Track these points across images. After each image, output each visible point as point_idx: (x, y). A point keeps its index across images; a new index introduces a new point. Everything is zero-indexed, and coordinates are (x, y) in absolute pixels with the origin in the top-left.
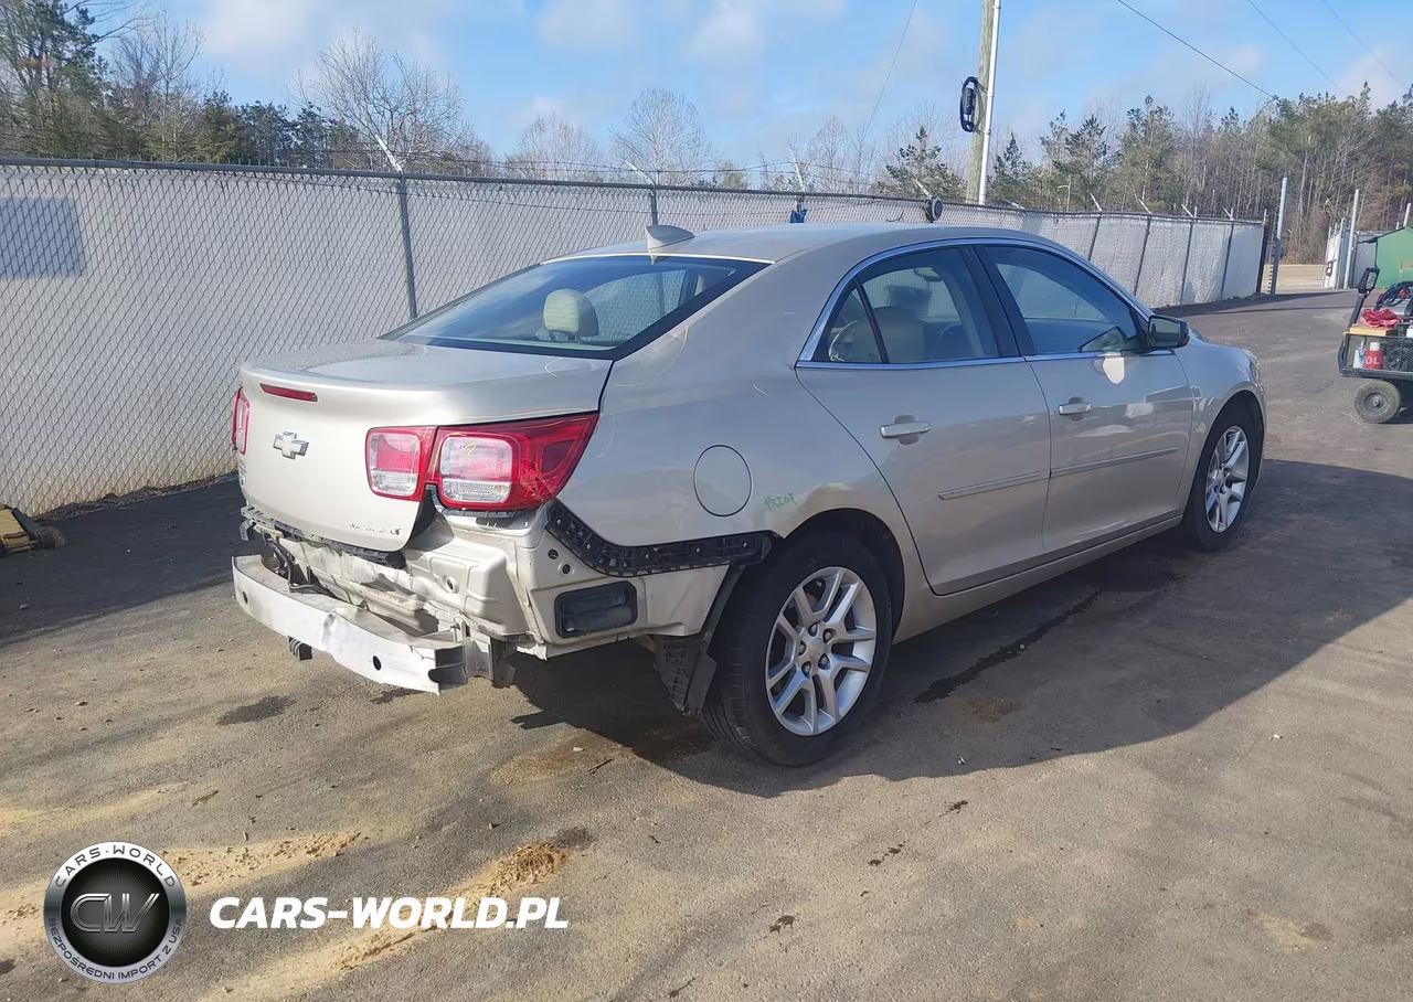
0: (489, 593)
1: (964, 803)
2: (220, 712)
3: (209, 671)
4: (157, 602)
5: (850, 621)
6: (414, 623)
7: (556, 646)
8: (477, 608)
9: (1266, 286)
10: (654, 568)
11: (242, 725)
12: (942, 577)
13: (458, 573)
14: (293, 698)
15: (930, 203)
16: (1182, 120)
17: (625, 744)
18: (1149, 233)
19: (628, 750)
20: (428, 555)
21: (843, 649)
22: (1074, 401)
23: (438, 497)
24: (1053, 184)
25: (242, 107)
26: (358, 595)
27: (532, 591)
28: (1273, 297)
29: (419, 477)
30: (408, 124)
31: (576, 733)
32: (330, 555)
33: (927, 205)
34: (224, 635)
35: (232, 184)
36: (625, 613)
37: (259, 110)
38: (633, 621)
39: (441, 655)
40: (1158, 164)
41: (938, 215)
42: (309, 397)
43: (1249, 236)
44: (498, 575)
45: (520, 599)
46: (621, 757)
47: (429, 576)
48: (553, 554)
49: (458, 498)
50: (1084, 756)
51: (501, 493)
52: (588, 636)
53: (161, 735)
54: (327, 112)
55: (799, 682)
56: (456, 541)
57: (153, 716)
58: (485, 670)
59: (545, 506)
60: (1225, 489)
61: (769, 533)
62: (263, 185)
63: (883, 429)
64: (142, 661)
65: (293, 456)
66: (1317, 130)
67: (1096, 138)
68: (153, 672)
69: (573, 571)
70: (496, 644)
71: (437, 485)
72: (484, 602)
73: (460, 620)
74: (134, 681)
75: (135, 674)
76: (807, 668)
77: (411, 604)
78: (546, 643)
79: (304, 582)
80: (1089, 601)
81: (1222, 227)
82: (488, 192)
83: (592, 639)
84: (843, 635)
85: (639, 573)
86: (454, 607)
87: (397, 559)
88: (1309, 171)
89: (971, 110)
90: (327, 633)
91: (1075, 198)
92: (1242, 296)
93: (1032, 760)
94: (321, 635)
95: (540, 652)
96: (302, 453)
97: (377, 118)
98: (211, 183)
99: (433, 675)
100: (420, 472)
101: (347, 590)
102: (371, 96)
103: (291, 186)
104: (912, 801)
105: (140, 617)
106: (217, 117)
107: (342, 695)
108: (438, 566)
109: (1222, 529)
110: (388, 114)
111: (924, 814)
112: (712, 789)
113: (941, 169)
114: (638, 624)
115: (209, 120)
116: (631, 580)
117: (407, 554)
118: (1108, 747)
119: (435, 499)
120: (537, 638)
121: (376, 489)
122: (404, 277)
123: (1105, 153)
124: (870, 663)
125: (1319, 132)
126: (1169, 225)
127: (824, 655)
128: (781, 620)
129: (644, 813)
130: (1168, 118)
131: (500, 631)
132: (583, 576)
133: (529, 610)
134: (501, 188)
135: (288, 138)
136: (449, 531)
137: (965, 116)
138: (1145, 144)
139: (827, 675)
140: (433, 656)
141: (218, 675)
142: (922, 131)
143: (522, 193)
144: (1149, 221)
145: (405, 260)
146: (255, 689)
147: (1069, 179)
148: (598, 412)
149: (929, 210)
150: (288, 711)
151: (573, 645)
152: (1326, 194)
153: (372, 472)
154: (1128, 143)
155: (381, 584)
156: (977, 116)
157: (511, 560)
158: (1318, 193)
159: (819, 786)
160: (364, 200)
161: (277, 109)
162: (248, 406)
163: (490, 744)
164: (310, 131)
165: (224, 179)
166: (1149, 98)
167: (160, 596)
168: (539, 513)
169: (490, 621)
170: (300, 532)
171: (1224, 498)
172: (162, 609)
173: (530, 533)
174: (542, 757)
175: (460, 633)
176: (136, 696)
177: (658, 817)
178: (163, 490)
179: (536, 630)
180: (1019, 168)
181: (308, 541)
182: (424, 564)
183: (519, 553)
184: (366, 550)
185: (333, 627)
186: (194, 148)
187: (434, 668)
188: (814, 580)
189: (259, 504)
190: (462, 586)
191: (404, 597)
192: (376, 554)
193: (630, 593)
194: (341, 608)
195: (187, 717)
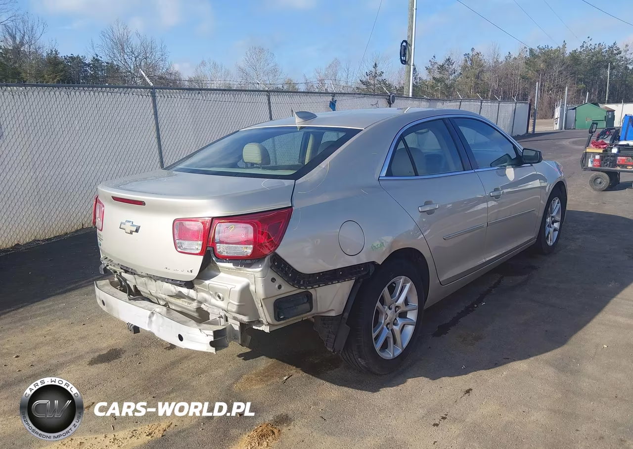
0: (240, 301)
1: (471, 390)
2: (89, 358)
3: (79, 336)
4: (48, 299)
5: (406, 302)
6: (196, 315)
7: (273, 325)
8: (234, 309)
9: (530, 130)
10: (321, 284)
11: (99, 365)
12: (444, 277)
13: (223, 291)
14: (125, 349)
15: (390, 97)
16: (487, 59)
17: (297, 367)
18: (481, 108)
19: (298, 369)
20: (207, 282)
21: (403, 315)
22: (496, 190)
23: (214, 253)
24: (432, 87)
25: (65, 56)
26: (163, 300)
27: (263, 299)
28: (534, 134)
29: (203, 243)
30: (143, 64)
31: (271, 361)
32: (150, 281)
33: (388, 98)
34: (84, 316)
35: (73, 93)
36: (307, 306)
37: (72, 58)
38: (310, 311)
39: (217, 334)
40: (478, 77)
41: (393, 102)
42: (141, 203)
43: (523, 108)
44: (245, 292)
45: (256, 303)
46: (297, 374)
47: (208, 293)
48: (273, 280)
49: (225, 254)
50: (520, 362)
51: (248, 250)
52: (290, 320)
53: (60, 372)
54: (105, 59)
55: (386, 333)
56: (221, 275)
57: (54, 361)
58: (237, 339)
59: (269, 256)
60: (552, 225)
61: (373, 263)
62: (87, 93)
63: (420, 208)
64: (44, 332)
65: (131, 233)
66: (545, 61)
67: (451, 66)
68: (51, 337)
69: (283, 288)
70: (242, 325)
71: (213, 248)
72: (238, 305)
73: (223, 313)
74: (42, 343)
75: (42, 339)
76: (388, 326)
77: (194, 305)
78: (269, 324)
79: (135, 294)
80: (499, 282)
81: (512, 104)
82: (193, 95)
83: (291, 321)
84: (403, 308)
85: (314, 287)
86: (218, 307)
87: (190, 285)
88: (542, 79)
89: (405, 55)
90: (150, 322)
91: (442, 93)
92: (521, 134)
93: (496, 365)
94: (147, 322)
95: (266, 329)
96: (137, 231)
97: (129, 61)
98: (63, 93)
99: (212, 344)
100: (203, 240)
101: (157, 298)
102: (126, 51)
103: (101, 94)
104: (445, 391)
105: (40, 308)
106: (54, 62)
107: (150, 346)
108: (213, 287)
109: (551, 244)
110: (134, 59)
111: (453, 397)
112: (346, 389)
113: (384, 81)
114: (313, 311)
115: (51, 63)
116: (310, 290)
117: (195, 282)
118: (530, 356)
119: (212, 255)
120: (265, 322)
121: (179, 250)
122: (155, 135)
123: (454, 73)
124: (415, 321)
125: (546, 62)
126: (490, 104)
127: (396, 319)
128: (378, 304)
129: (315, 404)
130: (481, 57)
131: (245, 319)
132: (288, 290)
133: (261, 308)
134: (199, 93)
135: (86, 71)
136: (218, 270)
137: (402, 57)
138: (471, 69)
139: (397, 329)
140: (212, 334)
141: (84, 338)
142: (376, 64)
143: (209, 95)
144: (481, 102)
145: (155, 127)
146: (105, 345)
147: (439, 84)
148: (291, 207)
149: (389, 99)
150: (123, 356)
151: (282, 324)
152: (550, 89)
153: (177, 241)
154: (464, 68)
155: (180, 296)
156: (407, 57)
157: (252, 284)
158: (546, 89)
159: (398, 385)
160: (135, 100)
161: (81, 58)
162: (103, 206)
163: (229, 369)
164: (97, 67)
165: (69, 91)
166: (473, 48)
167: (49, 297)
168: (266, 259)
169: (240, 314)
170: (135, 270)
171: (552, 230)
172: (51, 303)
173: (262, 271)
174: (257, 375)
175: (223, 320)
176: (43, 351)
177: (322, 406)
178: (43, 241)
179: (264, 318)
180: (418, 80)
181: (138, 275)
182: (205, 286)
183: (256, 280)
184: (172, 280)
185: (154, 318)
186: (43, 76)
187: (213, 340)
188: (391, 283)
189: (111, 256)
190: (226, 298)
191: (190, 301)
192: (178, 282)
193: (309, 297)
194: (158, 309)
195: (72, 362)
